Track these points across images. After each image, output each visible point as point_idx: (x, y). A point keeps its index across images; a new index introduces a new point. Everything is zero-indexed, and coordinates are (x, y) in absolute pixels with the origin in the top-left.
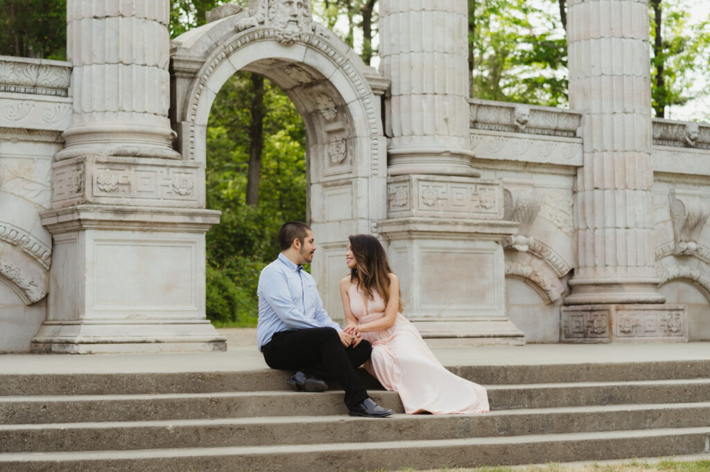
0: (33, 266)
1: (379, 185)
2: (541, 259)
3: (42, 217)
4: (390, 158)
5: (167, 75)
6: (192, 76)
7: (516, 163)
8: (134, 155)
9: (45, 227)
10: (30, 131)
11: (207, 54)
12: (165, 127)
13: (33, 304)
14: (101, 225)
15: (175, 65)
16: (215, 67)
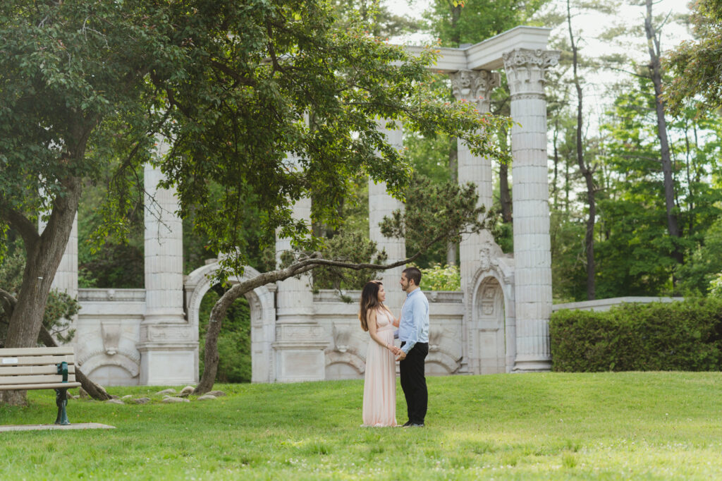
0: (133, 363)
1: (272, 328)
2: (356, 354)
3: (136, 346)
4: (277, 317)
5: (182, 292)
6: (193, 290)
7: (340, 315)
8: (167, 323)
9: (138, 350)
10: (132, 315)
11: (199, 281)
12: (181, 312)
13: (134, 377)
14: (154, 349)
15: (186, 287)
16: (202, 287)
